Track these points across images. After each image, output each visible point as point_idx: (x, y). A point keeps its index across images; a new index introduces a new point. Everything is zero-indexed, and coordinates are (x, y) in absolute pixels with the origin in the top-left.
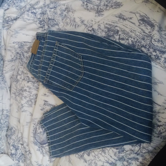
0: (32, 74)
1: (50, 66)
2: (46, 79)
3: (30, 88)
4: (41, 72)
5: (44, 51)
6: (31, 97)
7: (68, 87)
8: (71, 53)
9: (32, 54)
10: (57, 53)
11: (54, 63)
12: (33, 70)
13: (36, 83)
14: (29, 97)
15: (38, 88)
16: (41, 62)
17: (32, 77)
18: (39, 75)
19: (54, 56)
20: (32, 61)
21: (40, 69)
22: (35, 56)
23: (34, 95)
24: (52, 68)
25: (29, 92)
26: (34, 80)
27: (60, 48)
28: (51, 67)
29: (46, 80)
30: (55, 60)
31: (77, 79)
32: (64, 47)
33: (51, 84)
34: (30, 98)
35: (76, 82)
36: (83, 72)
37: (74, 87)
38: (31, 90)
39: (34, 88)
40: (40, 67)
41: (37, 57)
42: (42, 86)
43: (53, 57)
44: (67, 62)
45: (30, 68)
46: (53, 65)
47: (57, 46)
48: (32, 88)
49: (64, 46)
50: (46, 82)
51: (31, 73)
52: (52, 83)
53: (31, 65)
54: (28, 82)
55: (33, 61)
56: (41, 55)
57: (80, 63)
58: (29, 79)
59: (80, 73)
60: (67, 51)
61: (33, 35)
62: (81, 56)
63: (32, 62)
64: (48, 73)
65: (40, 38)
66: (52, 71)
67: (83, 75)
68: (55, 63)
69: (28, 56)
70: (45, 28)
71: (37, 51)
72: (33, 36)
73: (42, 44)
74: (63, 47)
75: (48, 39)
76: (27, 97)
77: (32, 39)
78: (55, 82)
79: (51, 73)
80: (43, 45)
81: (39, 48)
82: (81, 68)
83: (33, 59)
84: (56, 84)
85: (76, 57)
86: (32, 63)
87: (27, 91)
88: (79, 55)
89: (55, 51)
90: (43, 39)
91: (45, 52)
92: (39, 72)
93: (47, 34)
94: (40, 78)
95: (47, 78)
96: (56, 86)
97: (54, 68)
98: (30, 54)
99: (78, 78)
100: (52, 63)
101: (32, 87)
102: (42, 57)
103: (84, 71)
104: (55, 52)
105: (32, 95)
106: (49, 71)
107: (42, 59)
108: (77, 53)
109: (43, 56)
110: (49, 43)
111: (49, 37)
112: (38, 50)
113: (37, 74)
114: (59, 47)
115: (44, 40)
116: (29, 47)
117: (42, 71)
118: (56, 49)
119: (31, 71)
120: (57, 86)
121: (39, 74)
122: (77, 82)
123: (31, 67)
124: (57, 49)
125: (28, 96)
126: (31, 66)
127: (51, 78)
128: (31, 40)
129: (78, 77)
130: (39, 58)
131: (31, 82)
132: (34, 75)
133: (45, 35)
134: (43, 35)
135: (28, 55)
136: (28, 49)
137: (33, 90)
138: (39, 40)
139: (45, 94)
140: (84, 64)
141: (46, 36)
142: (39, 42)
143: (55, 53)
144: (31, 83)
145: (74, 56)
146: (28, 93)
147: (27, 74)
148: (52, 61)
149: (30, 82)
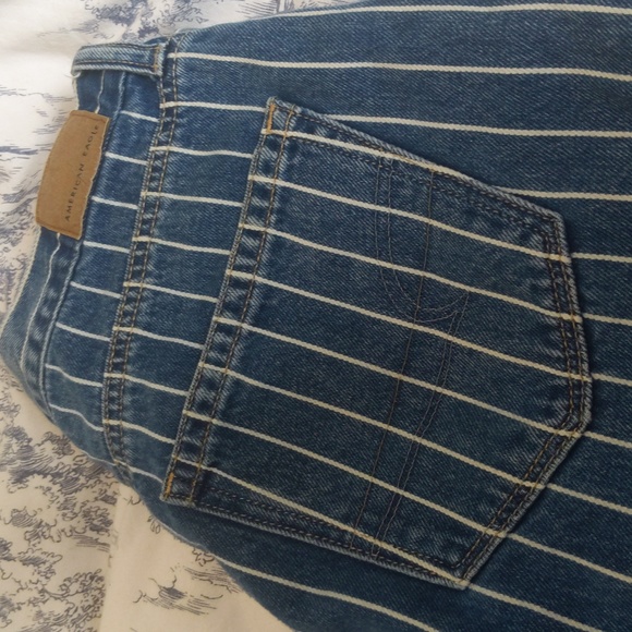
0: (52, 417)
1: (220, 338)
2: (180, 465)
3: (38, 531)
4: (127, 400)
5: (149, 206)
6: (45, 608)
7: (414, 534)
8: (432, 195)
9: (47, 238)
10: (280, 211)
11: (254, 302)
12: (55, 376)
13: (82, 480)
14: (33, 602)
15: (104, 524)
16: (129, 300)
17: (51, 438)
18: (112, 428)
19: (250, 242)
20: (46, 301)
21: (117, 367)
22: (67, 250)
23: (75, 587)
24: (238, 350)
25: (25, 562)
26: (68, 460)
27: (307, 155)
28: (223, 348)
29: (183, 474)
30: (260, 280)
31: (513, 459)
32: (350, 146)
33: (235, 508)
34: (39, 614)
35: (505, 487)
36: (579, 385)
37: (486, 540)
38: (47, 545)
39: (72, 530)
40: (118, 354)
41: (88, 258)
42: (144, 512)
43: (244, 251)
44: (386, 291)
45: (28, 363)
46: (246, 326)
47: (273, 144)
48: (54, 532)
49: (346, 137)
50: (181, 495)
51: (40, 403)
52: (238, 501)
53: (38, 337)
54: (21, 477)
55: (50, 303)
56: (124, 240)
57: (534, 288)
58: (26, 451)
59: (545, 397)
60: (384, 181)
61: (55, 94)
62: (550, 221)
63: (45, 313)
64: (204, 407)
65: (111, 94)
66: (237, 383)
67: (587, 416)
68: (262, 307)
69: (17, 265)
70: (149, 13)
71: (90, 202)
72: (49, 98)
73: (134, 140)
74: (337, 143)
75: (190, 92)
76: (15, 600)
77: (41, 122)
78: (270, 486)
79: (230, 402)
80: (138, 149)
81: (104, 181)
82: (554, 336)
83: (56, 283)
84: (283, 511)
85: (495, 229)
86: (42, 322)
87: (14, 551)
88: (524, 212)
89: (262, 191)
90: (136, 99)
91: (161, 214)
92: (111, 400)
93: (170, 48)
94: (119, 454)
95: (189, 449)
96: (282, 524)
97: (254, 356)
98: (29, 243)
99: (533, 448)
100: (234, 309)
101: (50, 515)
102: (138, 261)
103: (593, 367)
104: (256, 202)
105: (53, 585)
106: (211, 384)
107: (136, 275)
108: (505, 192)
109: (142, 245)
110: (197, 129)
111: (191, 66)
112: (97, 199)
113: (94, 413)
114: (294, 146)
115: (151, 106)
116: (23, 193)
117: (136, 389)
118: (267, 169)
119: (36, 387)
120: (297, 528)
121: (111, 414)
122: (518, 495)
123: (33, 358)
124: (282, 168)
125: (24, 596)
126: (35, 346)
127: (228, 448)
128: (38, 132)
129: (520, 437)
130: (106, 270)
131: (44, 473)
132: (64, 421)
133: (160, 58)
134: (137, 61)
135: (15, 252)
136: (10, 207)
137: (67, 542)
138: (104, 112)
139: (173, 593)
140: (588, 295)
141: (167, 63)
142: (103, 130)
143: (259, 213)
144: (46, 482)
145: (468, 217)
146: (26, 574)
147: (12, 411)
148: (236, 283)
149: (35, 480)
